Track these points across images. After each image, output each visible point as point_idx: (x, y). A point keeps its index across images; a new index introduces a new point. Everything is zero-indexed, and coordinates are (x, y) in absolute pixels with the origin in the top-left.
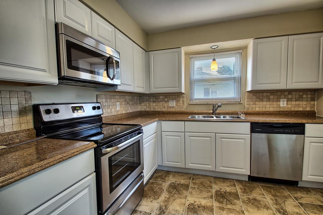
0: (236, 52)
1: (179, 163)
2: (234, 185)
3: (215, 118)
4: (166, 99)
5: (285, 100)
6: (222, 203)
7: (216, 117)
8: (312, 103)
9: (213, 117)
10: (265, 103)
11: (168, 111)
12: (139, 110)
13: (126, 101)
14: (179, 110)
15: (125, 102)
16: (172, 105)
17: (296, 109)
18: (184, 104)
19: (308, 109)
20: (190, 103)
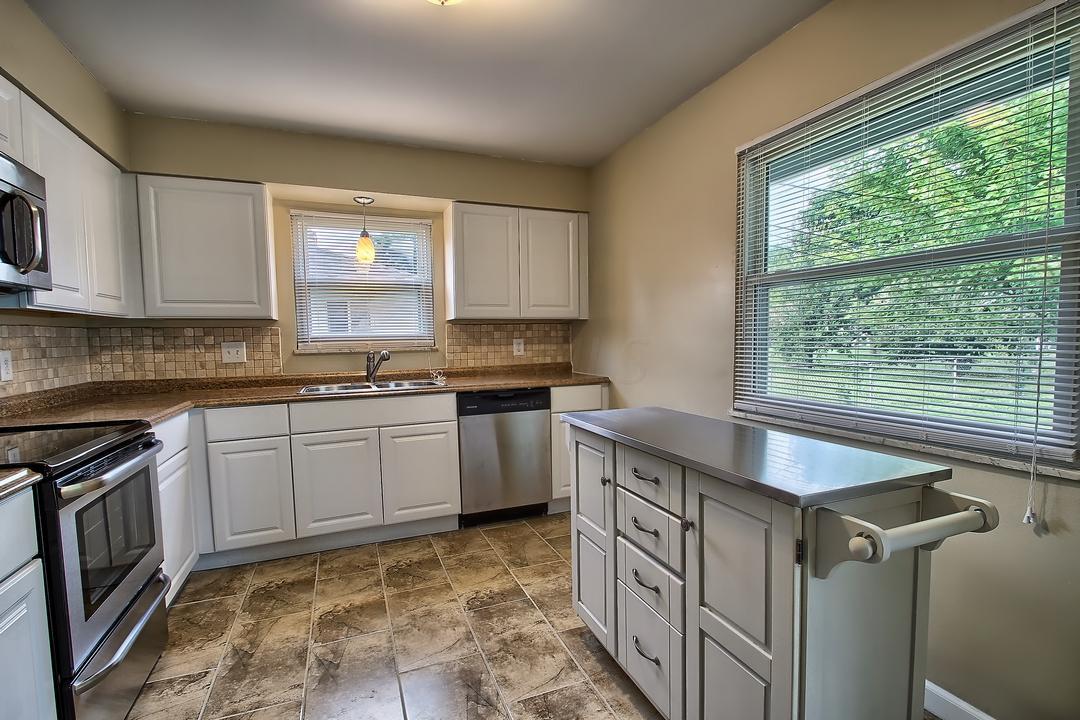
0: (418, 221)
1: (277, 528)
2: (430, 545)
3: (375, 388)
4: (210, 340)
5: (522, 341)
6: (403, 585)
7: (378, 386)
8: (566, 346)
9: (369, 387)
10: (484, 349)
11: (220, 378)
12: (89, 380)
13: (35, 346)
14: (259, 372)
15: (32, 350)
16: (236, 357)
17: (541, 360)
18: (278, 354)
19: (560, 360)
20: (297, 352)
